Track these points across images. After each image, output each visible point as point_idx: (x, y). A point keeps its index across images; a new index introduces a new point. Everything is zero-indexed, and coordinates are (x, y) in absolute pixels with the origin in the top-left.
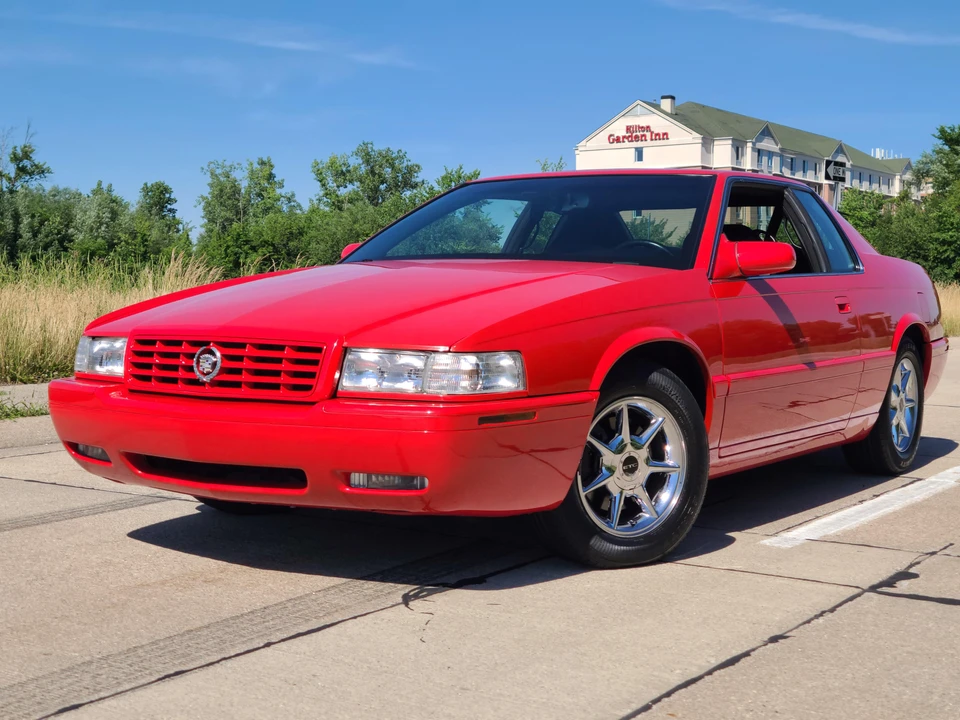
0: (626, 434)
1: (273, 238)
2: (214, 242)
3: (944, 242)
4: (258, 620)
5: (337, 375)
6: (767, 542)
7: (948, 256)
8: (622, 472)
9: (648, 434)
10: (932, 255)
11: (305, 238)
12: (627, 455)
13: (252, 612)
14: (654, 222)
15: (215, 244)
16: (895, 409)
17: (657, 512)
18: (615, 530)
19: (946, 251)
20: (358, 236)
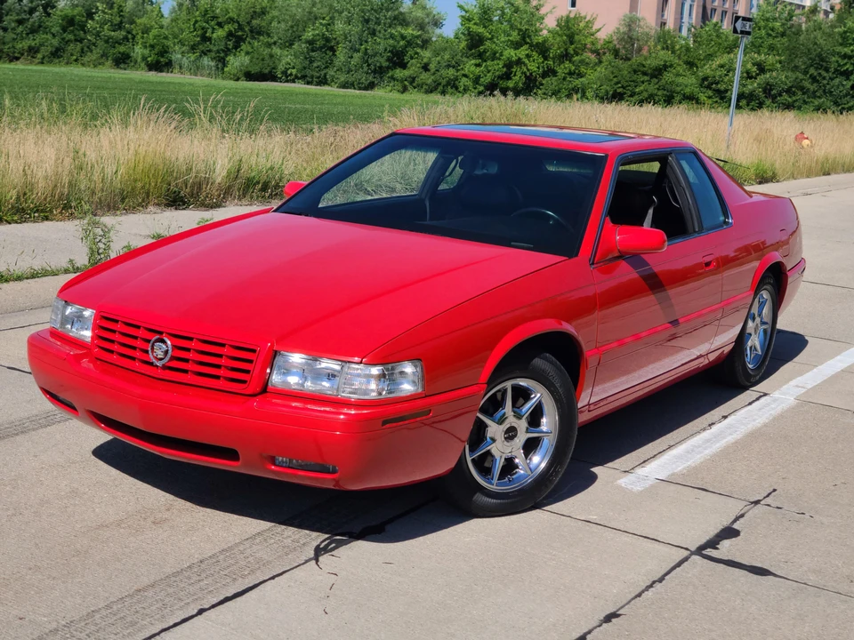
0: (508, 408)
1: (239, 15)
2: (184, 15)
3: (845, 56)
4: (195, 578)
5: (268, 371)
6: (624, 481)
7: (847, 69)
8: (503, 439)
9: (528, 407)
10: (833, 67)
11: (268, 17)
12: (508, 426)
13: (189, 567)
14: (585, 18)
15: (185, 18)
16: (750, 334)
17: (530, 469)
18: (493, 486)
19: (846, 64)
20: (316, 19)
